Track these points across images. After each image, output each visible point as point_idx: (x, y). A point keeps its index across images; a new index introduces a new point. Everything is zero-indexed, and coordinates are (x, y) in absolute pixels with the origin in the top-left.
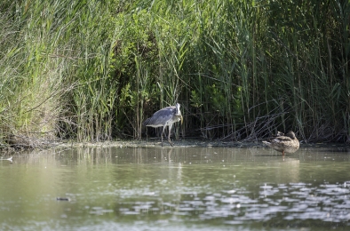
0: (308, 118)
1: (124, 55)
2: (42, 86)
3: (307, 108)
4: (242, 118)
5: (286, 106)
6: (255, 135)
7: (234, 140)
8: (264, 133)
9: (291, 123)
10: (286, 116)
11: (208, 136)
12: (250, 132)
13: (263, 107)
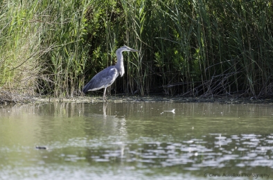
0: (257, 77)
1: (96, 20)
2: (23, 47)
3: (256, 68)
4: (200, 77)
5: (238, 66)
6: (211, 92)
7: (192, 96)
8: (219, 90)
9: (243, 81)
10: (238, 75)
11: (170, 93)
12: (206, 89)
13: (218, 67)
